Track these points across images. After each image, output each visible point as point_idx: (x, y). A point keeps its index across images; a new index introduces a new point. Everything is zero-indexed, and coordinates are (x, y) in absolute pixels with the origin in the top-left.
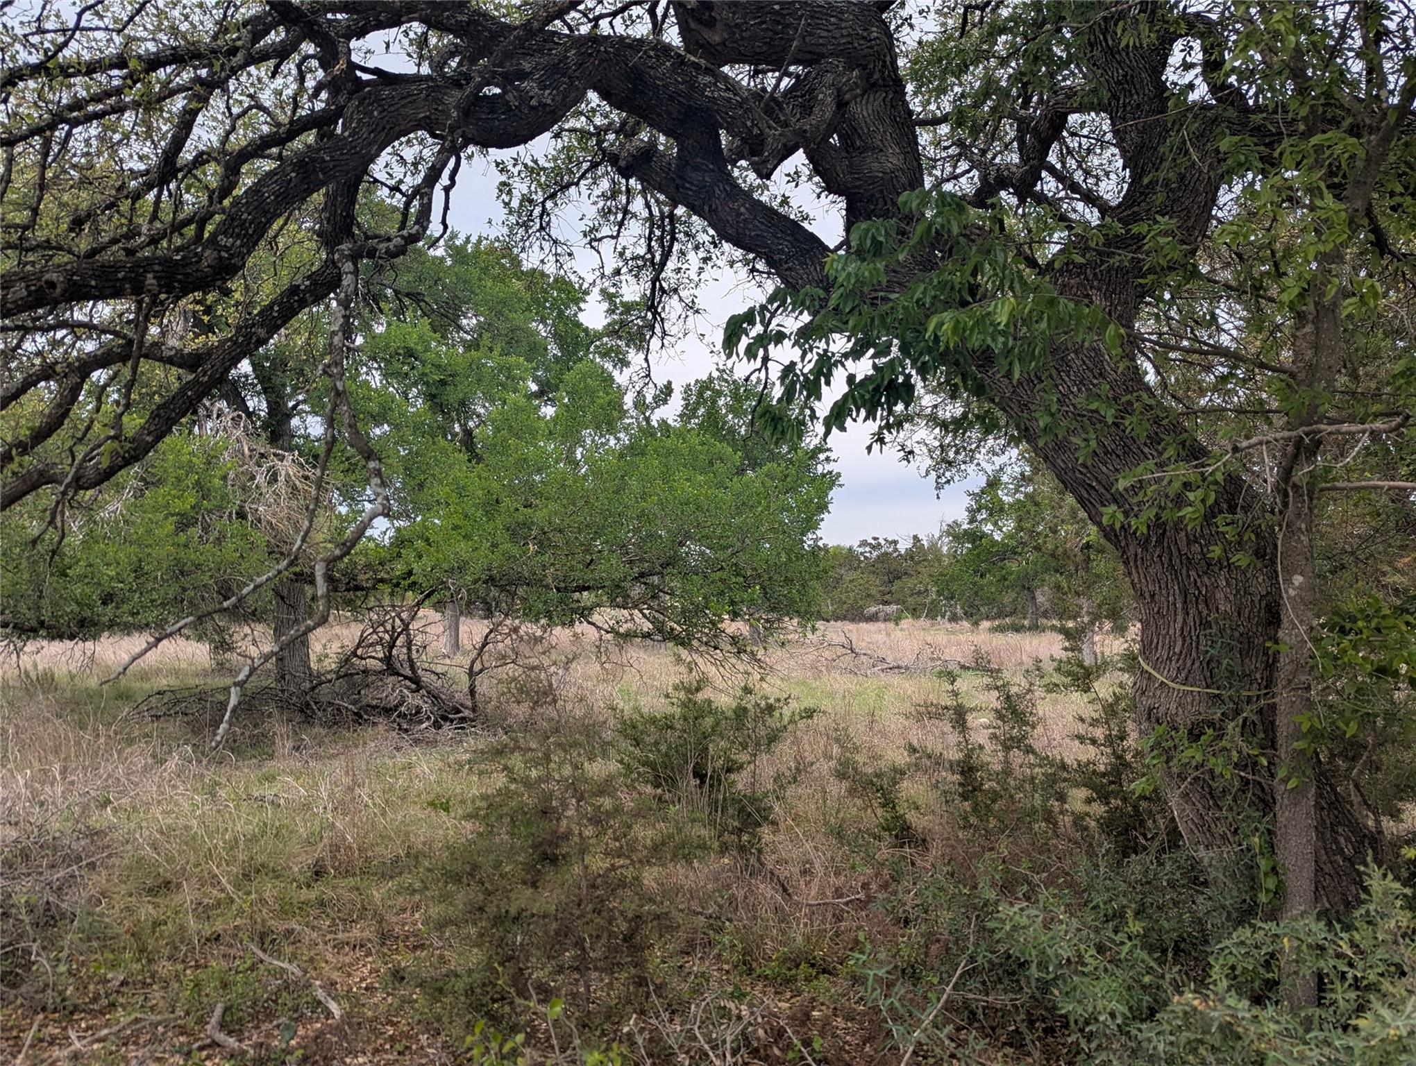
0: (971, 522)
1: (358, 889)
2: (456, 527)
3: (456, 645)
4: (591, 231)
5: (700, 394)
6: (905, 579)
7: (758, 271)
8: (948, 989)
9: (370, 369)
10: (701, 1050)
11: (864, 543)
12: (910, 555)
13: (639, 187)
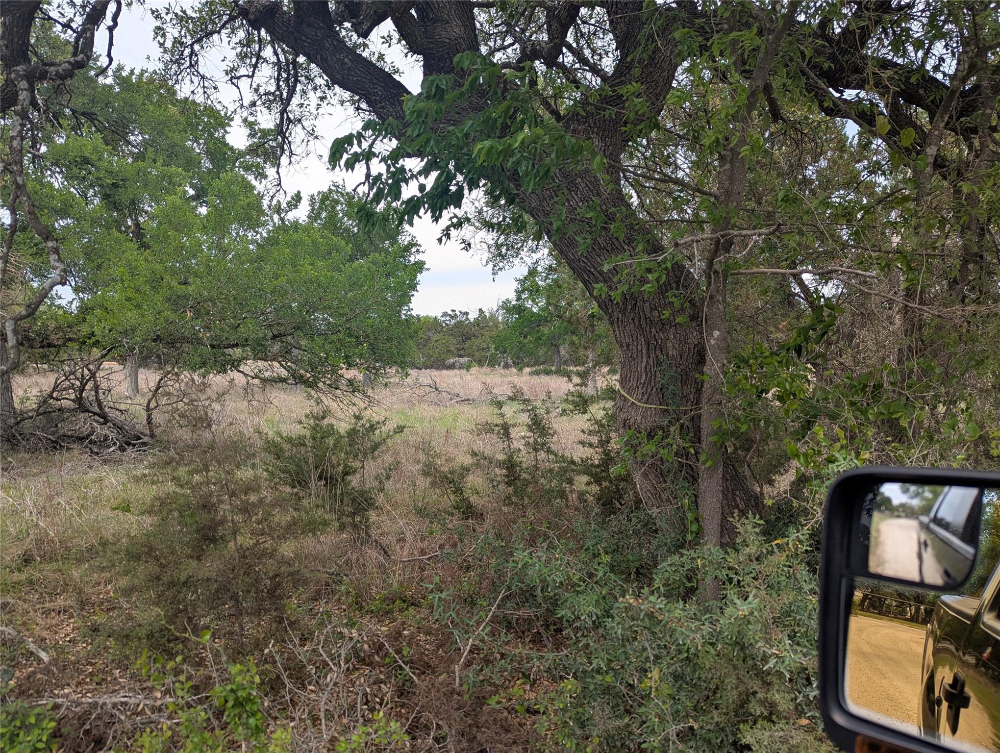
0: (518, 300)
1: (60, 571)
2: (128, 299)
3: (136, 389)
4: (231, 71)
5: (323, 201)
6: (473, 339)
7: (362, 109)
8: (493, 609)
9: (54, 173)
10: (324, 661)
11: (445, 314)
12: (477, 322)
13: (269, 38)
